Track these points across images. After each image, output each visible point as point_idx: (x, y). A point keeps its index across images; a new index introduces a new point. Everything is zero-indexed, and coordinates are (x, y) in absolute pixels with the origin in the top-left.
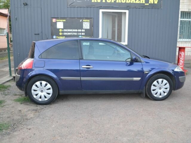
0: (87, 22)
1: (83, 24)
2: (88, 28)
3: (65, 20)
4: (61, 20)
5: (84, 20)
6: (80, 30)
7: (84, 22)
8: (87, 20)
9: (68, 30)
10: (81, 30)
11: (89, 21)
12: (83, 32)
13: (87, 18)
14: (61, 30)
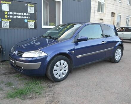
0: (32, 6)
1: (28, 8)
2: (33, 12)
3: (10, 3)
4: (7, 3)
5: (29, 5)
6: (25, 14)
7: (29, 6)
8: (31, 5)
9: (14, 13)
10: (27, 14)
11: (33, 6)
12: (28, 16)
13: (31, 3)
14: (6, 13)
